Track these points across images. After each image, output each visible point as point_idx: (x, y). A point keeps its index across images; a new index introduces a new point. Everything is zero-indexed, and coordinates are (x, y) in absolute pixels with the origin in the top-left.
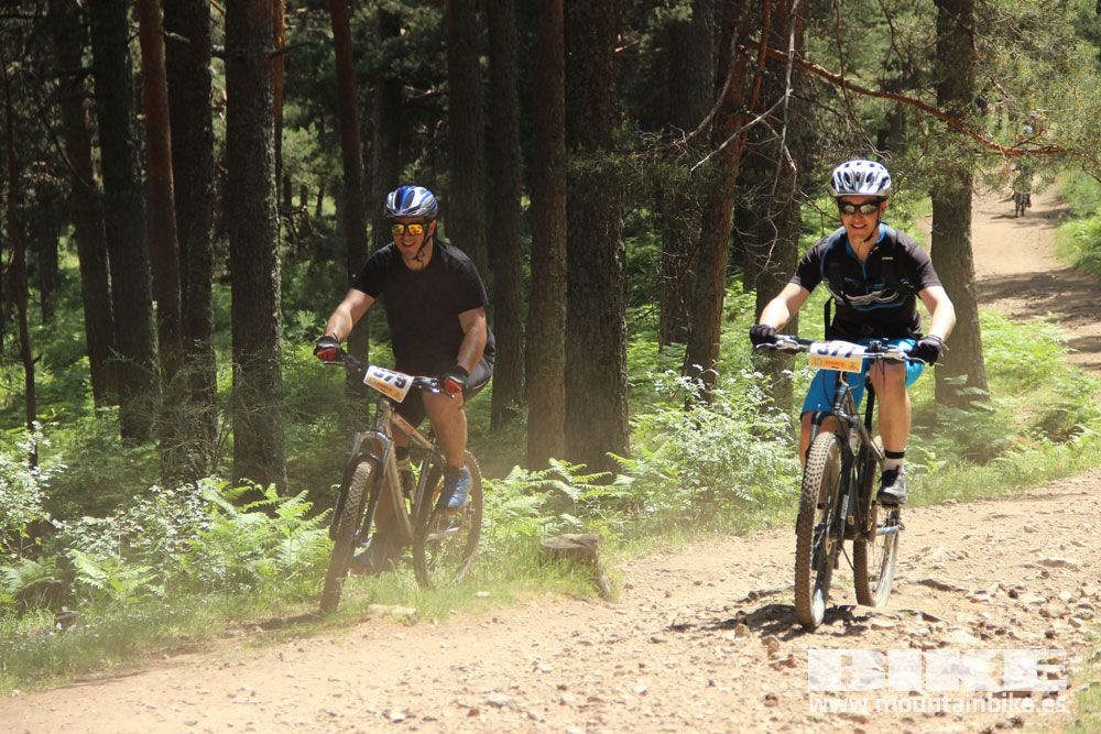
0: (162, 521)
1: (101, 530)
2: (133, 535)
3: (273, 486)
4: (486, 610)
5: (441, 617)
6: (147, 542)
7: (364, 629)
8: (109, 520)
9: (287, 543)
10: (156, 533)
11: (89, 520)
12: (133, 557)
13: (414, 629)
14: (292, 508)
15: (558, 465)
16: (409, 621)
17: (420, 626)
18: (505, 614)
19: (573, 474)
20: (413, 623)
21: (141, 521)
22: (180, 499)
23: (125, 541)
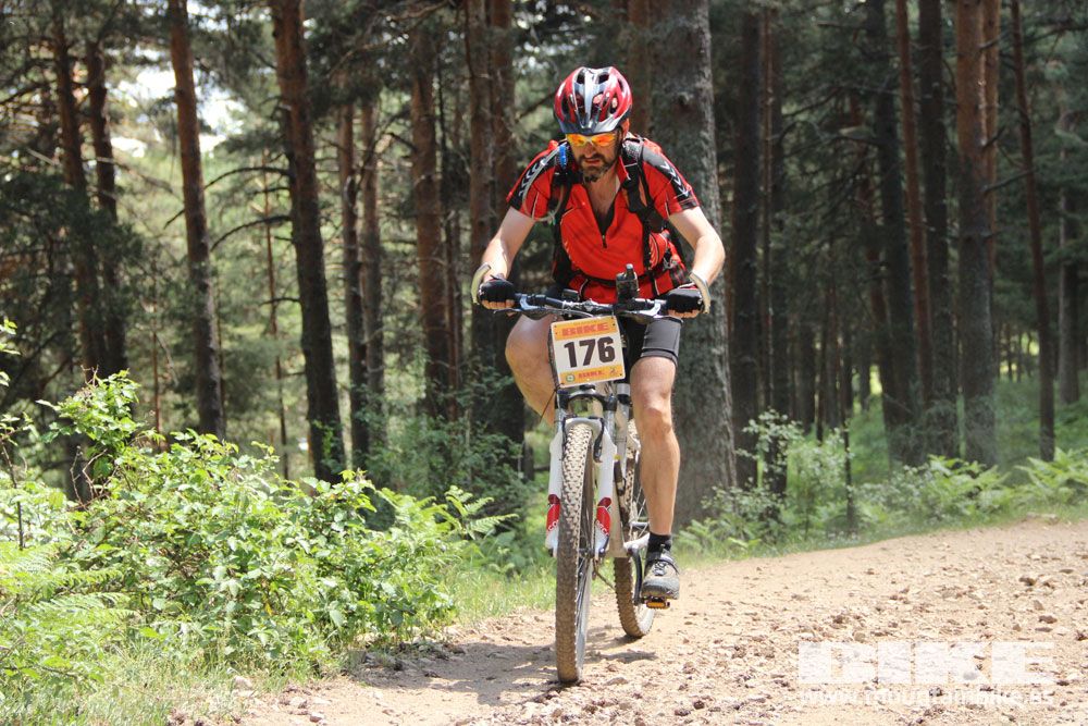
0: (910, 486)
1: (872, 491)
2: (894, 495)
3: (975, 463)
6: (902, 499)
7: (1024, 525)
8: (879, 486)
9: (983, 494)
10: (909, 493)
11: (868, 486)
12: (894, 508)
14: (988, 478)
16: (1052, 522)
17: (1059, 525)
20: (1055, 523)
21: (898, 487)
22: (921, 473)
23: (889, 499)
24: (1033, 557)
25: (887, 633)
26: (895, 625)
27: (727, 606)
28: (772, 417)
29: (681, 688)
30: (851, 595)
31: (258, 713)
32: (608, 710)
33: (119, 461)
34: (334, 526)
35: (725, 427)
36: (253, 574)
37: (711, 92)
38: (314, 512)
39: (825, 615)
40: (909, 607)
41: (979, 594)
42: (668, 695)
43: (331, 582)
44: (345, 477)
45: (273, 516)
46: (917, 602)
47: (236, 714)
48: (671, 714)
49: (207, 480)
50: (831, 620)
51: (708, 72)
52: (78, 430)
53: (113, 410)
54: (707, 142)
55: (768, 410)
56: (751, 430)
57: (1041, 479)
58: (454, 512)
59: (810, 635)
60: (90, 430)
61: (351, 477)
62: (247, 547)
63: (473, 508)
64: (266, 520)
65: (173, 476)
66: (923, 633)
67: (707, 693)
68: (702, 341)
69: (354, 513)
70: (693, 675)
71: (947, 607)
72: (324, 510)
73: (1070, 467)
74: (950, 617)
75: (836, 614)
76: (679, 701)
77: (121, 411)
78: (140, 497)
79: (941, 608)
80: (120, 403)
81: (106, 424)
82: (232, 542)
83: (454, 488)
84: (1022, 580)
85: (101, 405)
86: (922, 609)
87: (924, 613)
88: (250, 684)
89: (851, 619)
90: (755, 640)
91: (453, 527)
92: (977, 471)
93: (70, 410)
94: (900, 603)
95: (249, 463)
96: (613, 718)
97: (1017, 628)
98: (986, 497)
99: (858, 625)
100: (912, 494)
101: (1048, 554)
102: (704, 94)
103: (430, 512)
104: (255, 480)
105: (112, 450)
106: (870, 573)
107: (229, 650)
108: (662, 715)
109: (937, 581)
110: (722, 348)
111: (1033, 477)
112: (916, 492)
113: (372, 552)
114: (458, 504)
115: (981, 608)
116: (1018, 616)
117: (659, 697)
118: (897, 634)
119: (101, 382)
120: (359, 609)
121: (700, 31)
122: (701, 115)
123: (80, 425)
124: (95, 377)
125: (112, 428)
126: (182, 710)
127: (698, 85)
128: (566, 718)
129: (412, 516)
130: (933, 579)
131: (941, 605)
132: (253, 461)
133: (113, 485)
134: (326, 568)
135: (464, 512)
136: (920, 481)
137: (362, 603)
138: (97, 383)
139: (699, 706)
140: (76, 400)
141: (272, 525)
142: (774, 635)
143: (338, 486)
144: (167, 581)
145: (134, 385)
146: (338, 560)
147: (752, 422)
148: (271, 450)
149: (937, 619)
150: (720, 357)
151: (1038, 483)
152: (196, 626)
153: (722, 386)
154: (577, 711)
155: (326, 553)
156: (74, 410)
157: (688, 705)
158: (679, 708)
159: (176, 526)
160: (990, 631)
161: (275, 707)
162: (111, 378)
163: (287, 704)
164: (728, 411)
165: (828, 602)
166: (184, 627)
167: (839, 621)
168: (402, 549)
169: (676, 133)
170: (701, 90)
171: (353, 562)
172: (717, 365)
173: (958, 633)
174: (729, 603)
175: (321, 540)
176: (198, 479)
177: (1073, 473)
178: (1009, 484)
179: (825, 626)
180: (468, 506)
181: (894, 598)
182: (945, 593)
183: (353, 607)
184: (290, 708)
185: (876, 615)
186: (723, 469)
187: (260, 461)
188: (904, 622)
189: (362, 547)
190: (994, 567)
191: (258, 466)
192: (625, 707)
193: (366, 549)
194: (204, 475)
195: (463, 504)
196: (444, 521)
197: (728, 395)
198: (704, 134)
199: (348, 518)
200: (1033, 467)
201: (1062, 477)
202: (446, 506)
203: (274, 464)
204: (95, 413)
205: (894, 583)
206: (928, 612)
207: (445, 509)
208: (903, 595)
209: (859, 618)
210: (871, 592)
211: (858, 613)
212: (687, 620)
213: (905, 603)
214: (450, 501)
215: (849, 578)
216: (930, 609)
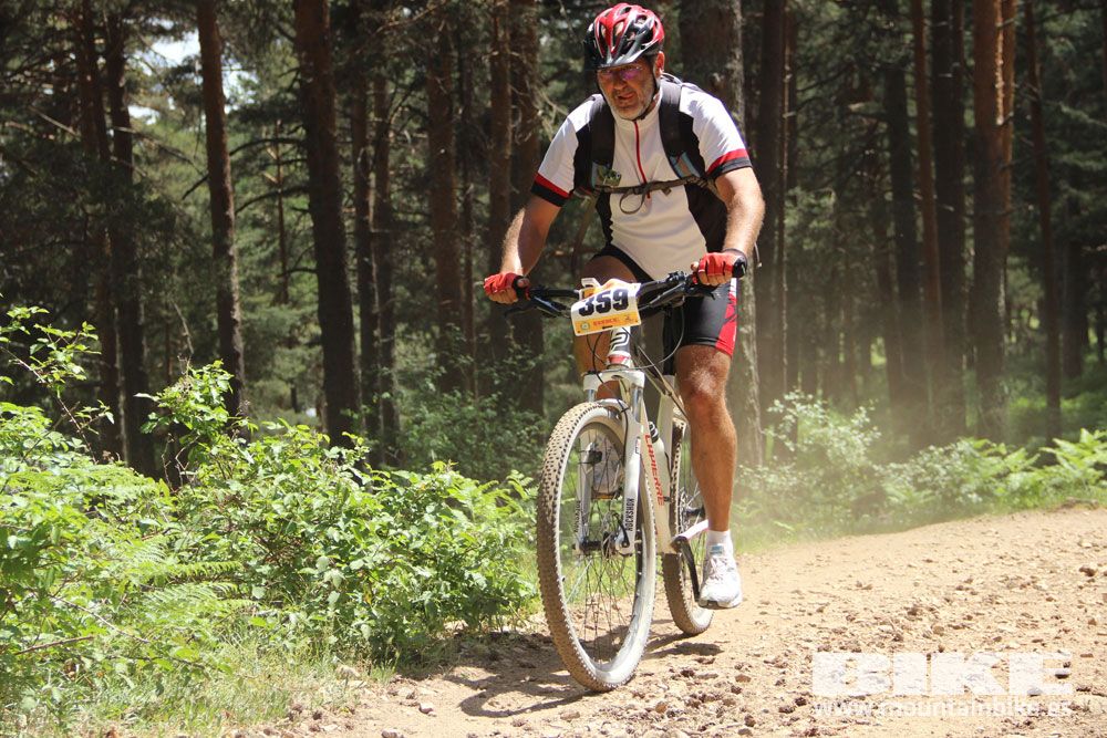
0: (938, 466)
1: (900, 472)
2: (920, 475)
3: (1003, 445)
6: (928, 478)
8: (905, 465)
9: (1012, 476)
10: (935, 473)
11: (893, 465)
12: (920, 487)
13: (1095, 512)
14: (1017, 458)
16: (1091, 507)
17: (1099, 510)
20: (1095, 508)
21: (924, 467)
22: (947, 453)
23: (915, 477)
24: (1085, 545)
25: (964, 626)
26: (970, 618)
27: (797, 596)
28: (797, 397)
29: (778, 684)
30: (916, 585)
31: (370, 704)
32: (712, 706)
33: (214, 451)
34: (427, 518)
35: (751, 406)
36: (355, 565)
37: (742, 73)
38: (405, 502)
39: (896, 606)
40: (977, 598)
41: (1043, 584)
42: (767, 690)
43: (426, 572)
44: (435, 468)
45: (370, 507)
46: (985, 593)
47: (350, 704)
48: (776, 710)
49: (303, 471)
50: (905, 612)
51: (738, 53)
52: (176, 421)
53: (208, 400)
55: (793, 390)
56: (775, 410)
57: (1068, 460)
58: (516, 495)
59: (890, 628)
60: (187, 419)
61: (441, 468)
62: (349, 537)
64: (363, 511)
65: (266, 465)
66: (1001, 627)
67: (805, 689)
69: (444, 504)
70: (786, 670)
71: (1015, 599)
72: (416, 501)
73: (1096, 450)
74: (1024, 611)
75: (911, 606)
76: (778, 696)
77: (216, 401)
78: (235, 487)
79: (1010, 600)
80: (215, 393)
81: (202, 413)
82: (332, 533)
83: (515, 472)
84: (1082, 570)
85: (197, 395)
86: (992, 600)
87: (994, 605)
88: (358, 675)
89: (925, 611)
90: (835, 631)
91: (514, 511)
92: (1004, 451)
93: (167, 401)
94: (967, 593)
95: (340, 453)
96: (720, 713)
97: (1093, 622)
98: (1016, 479)
99: (932, 616)
100: (938, 473)
101: (1097, 541)
102: (735, 75)
103: (492, 496)
104: (348, 470)
105: (207, 439)
106: (929, 561)
107: (333, 640)
108: (766, 712)
109: (998, 570)
110: (750, 327)
111: (1060, 459)
112: (943, 472)
113: (461, 542)
114: (519, 489)
115: (1049, 600)
116: (1090, 610)
117: (759, 692)
118: (974, 627)
119: (194, 372)
120: (452, 598)
121: (731, 14)
122: (731, 96)
123: (178, 416)
124: (189, 367)
125: (207, 418)
126: (298, 701)
127: (729, 66)
128: (672, 714)
129: (474, 500)
130: (992, 568)
131: (1006, 596)
132: (344, 451)
133: (202, 471)
134: (419, 558)
135: (525, 496)
136: (947, 461)
137: (454, 593)
138: (190, 373)
139: (800, 702)
140: (174, 391)
141: (369, 517)
142: (851, 627)
143: (428, 477)
144: (265, 569)
145: (228, 376)
146: (428, 550)
147: (777, 402)
148: (360, 440)
149: (1009, 613)
150: (748, 336)
151: (1066, 464)
152: (303, 615)
153: (749, 364)
154: (681, 706)
155: (417, 544)
156: (173, 400)
157: (790, 701)
158: (782, 705)
159: (275, 516)
160: (1067, 625)
161: (384, 697)
162: (205, 369)
163: (395, 694)
164: (755, 389)
165: (896, 592)
166: (293, 617)
167: (913, 612)
168: (491, 539)
170: (732, 71)
171: (444, 552)
172: (744, 344)
173: (1035, 626)
174: (798, 592)
175: (413, 531)
176: (292, 469)
177: (1100, 455)
178: (1039, 465)
179: (901, 618)
180: (529, 490)
181: (960, 589)
182: (1009, 584)
183: (446, 597)
184: (398, 699)
185: (947, 606)
186: (750, 448)
187: (351, 451)
188: (978, 614)
189: (453, 537)
190: (1050, 556)
191: (349, 456)
192: (728, 703)
193: (456, 540)
194: (297, 464)
195: (524, 487)
196: (505, 505)
197: (755, 374)
199: (438, 509)
200: (1055, 446)
201: (1090, 459)
202: (509, 491)
203: (365, 454)
204: (191, 403)
205: (955, 572)
206: (997, 603)
207: (506, 493)
208: (967, 585)
209: (932, 610)
210: (934, 582)
211: (928, 604)
212: (761, 610)
213: (973, 594)
214: (512, 487)
215: (910, 566)
216: (1000, 600)
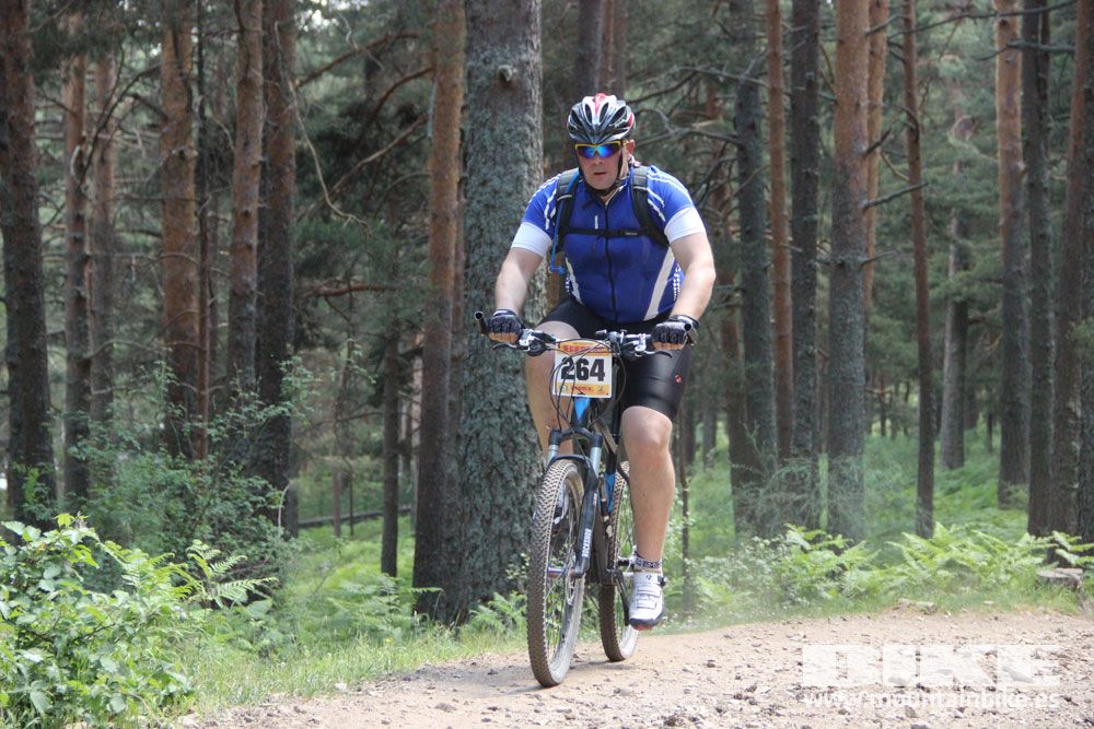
0: (760, 562)
1: (713, 565)
2: (742, 572)
3: (840, 537)
4: (989, 612)
5: (953, 611)
6: (750, 577)
7: (896, 613)
8: (723, 559)
9: (848, 574)
10: (755, 568)
11: (709, 559)
12: (739, 587)
13: (932, 617)
14: (854, 555)
15: (1059, 536)
16: (927, 612)
17: (937, 615)
18: (1006, 615)
19: (1071, 544)
20: (932, 613)
21: (745, 561)
22: (774, 546)
23: (735, 576)
30: (687, 692)
34: (43, 584)
37: (541, 67)
38: (16, 566)
39: (656, 715)
40: (755, 709)
43: (35, 655)
44: (60, 523)
46: (766, 704)
50: (661, 722)
51: (537, 41)
54: (532, 129)
57: (916, 559)
58: (200, 573)
61: (68, 523)
63: (221, 568)
68: (516, 372)
69: (69, 569)
71: (801, 710)
72: (31, 563)
73: (951, 545)
75: (667, 715)
79: (794, 712)
83: (198, 542)
86: (771, 711)
87: (774, 717)
89: (686, 721)
91: (194, 591)
92: (841, 546)
94: (745, 703)
98: (852, 578)
100: (760, 568)
102: (530, 69)
103: (166, 572)
106: (710, 665)
109: (790, 679)
111: (907, 557)
112: (768, 569)
113: (91, 618)
114: (203, 564)
120: (70, 691)
122: (526, 94)
127: (524, 57)
129: (143, 575)
130: (786, 675)
134: (29, 637)
135: (209, 572)
136: (773, 556)
137: (73, 684)
143: (51, 535)
146: (44, 627)
151: (913, 563)
155: (29, 619)
168: (131, 616)
169: (495, 114)
170: (528, 63)
171: (64, 631)
175: (24, 602)
177: (955, 553)
178: (879, 563)
180: (214, 565)
181: (738, 697)
182: (799, 692)
183: (62, 688)
185: (716, 717)
189: (78, 612)
195: (209, 562)
196: (183, 583)
198: (528, 117)
199: (62, 574)
200: (909, 545)
201: (941, 557)
202: (186, 565)
205: (738, 678)
206: (778, 715)
207: (183, 569)
208: (749, 694)
209: (694, 720)
210: (711, 689)
211: (694, 714)
212: (484, 717)
213: (751, 703)
214: (193, 559)
215: (685, 670)
216: (781, 712)
